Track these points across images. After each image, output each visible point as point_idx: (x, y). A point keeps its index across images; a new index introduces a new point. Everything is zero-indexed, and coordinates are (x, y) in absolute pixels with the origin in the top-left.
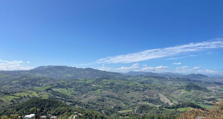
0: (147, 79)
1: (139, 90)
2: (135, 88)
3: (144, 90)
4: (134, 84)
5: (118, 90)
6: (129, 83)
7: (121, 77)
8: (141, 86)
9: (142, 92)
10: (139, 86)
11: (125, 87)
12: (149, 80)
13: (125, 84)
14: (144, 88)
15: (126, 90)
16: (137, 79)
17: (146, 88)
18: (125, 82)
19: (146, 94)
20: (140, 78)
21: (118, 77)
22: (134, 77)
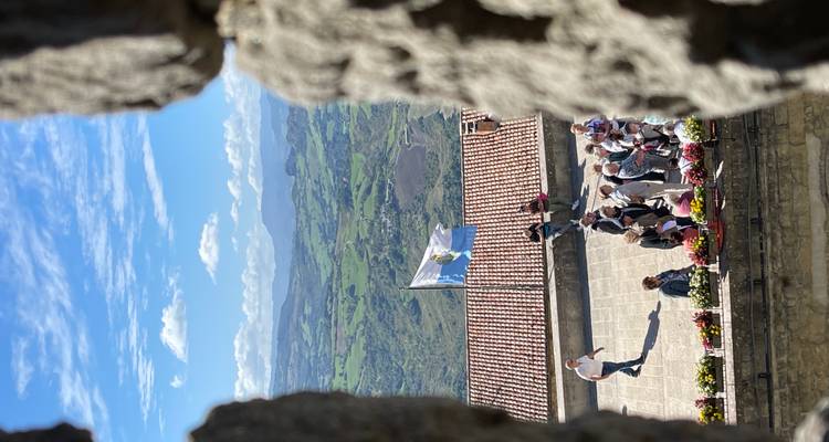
0: (317, 137)
1: (398, 238)
2: (381, 258)
3: (395, 205)
4: (355, 254)
5: (399, 369)
6: (352, 289)
7: (308, 310)
8: (370, 215)
9: (405, 222)
10: (371, 231)
11: (380, 319)
12: (324, 129)
13: (358, 316)
14: (381, 200)
15: (401, 319)
16: (317, 206)
17: (381, 189)
18: (343, 314)
19: (422, 199)
20: (310, 184)
21: (306, 327)
22: (303, 218)
